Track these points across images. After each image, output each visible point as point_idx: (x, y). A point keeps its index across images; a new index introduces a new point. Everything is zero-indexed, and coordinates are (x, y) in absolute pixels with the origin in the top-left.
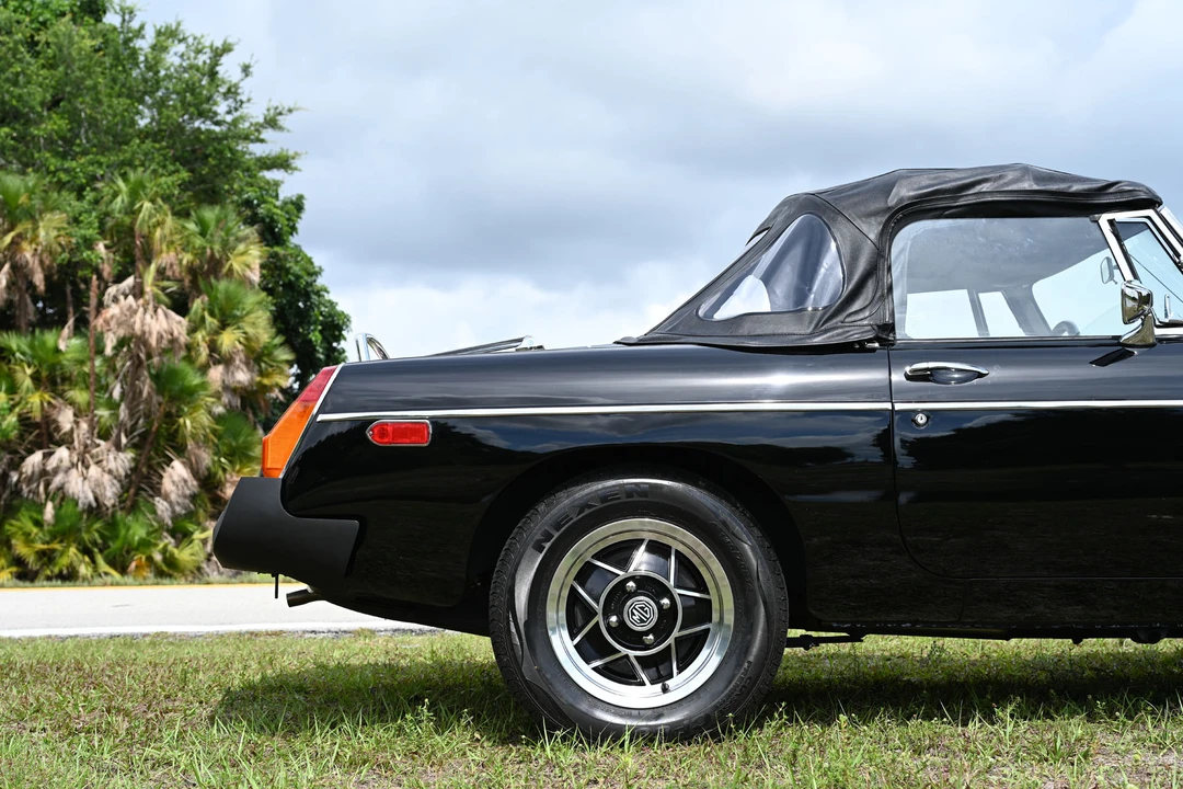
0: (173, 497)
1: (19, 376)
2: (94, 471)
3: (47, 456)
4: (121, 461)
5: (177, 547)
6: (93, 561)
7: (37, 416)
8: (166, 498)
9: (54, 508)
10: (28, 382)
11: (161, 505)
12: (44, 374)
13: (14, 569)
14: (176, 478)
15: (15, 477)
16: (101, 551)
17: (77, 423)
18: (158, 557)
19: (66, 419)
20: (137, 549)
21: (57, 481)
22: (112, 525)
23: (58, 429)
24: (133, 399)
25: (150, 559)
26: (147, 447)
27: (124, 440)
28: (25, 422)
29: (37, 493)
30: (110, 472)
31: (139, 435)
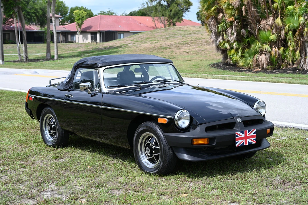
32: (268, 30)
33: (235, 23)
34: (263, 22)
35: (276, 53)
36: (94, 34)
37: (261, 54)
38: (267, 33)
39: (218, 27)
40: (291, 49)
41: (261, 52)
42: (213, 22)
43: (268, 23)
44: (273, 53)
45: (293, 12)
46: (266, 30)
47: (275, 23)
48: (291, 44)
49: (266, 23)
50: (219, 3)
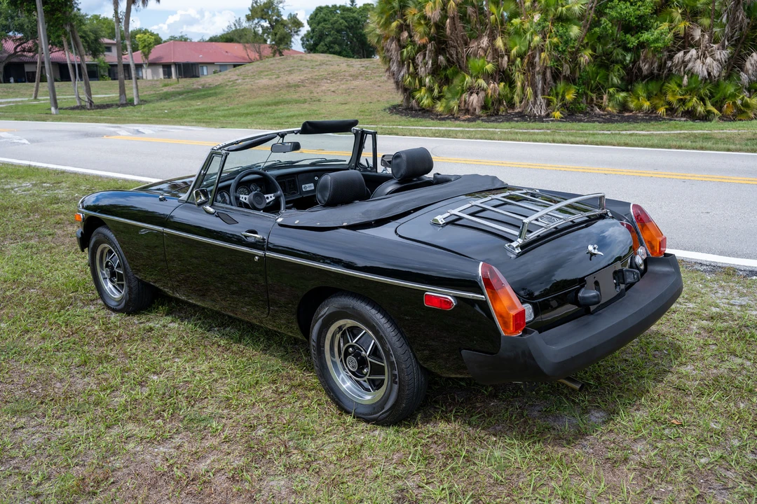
0: (750, 72)
1: (675, 14)
2: (709, 60)
3: (685, 53)
4: (723, 55)
5: (749, 98)
6: (705, 104)
7: (682, 33)
8: (747, 72)
9: (688, 78)
10: (679, 17)
11: (744, 76)
12: (688, 11)
13: (667, 107)
14: (753, 62)
15: (669, 64)
16: (710, 99)
17: (703, 35)
18: (739, 102)
19: (697, 34)
20: (728, 98)
21: (690, 65)
22: (717, 85)
23: (693, 39)
24: (734, 21)
25: (734, 103)
26: (739, 46)
27: (726, 43)
28: (676, 36)
29: (679, 71)
30: (718, 60)
31: (736, 40)
32: (480, 56)
33: (429, 46)
34: (474, 45)
35: (495, 90)
36: (167, 67)
37: (472, 93)
38: (480, 62)
39: (402, 53)
40: (519, 84)
41: (471, 90)
42: (394, 45)
43: (482, 45)
44: (490, 92)
45: (520, 28)
46: (478, 56)
47: (493, 45)
48: (519, 79)
49: (478, 45)
50: (404, 16)
